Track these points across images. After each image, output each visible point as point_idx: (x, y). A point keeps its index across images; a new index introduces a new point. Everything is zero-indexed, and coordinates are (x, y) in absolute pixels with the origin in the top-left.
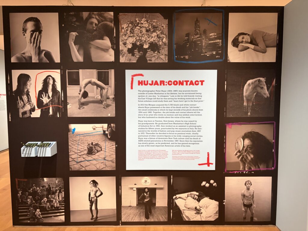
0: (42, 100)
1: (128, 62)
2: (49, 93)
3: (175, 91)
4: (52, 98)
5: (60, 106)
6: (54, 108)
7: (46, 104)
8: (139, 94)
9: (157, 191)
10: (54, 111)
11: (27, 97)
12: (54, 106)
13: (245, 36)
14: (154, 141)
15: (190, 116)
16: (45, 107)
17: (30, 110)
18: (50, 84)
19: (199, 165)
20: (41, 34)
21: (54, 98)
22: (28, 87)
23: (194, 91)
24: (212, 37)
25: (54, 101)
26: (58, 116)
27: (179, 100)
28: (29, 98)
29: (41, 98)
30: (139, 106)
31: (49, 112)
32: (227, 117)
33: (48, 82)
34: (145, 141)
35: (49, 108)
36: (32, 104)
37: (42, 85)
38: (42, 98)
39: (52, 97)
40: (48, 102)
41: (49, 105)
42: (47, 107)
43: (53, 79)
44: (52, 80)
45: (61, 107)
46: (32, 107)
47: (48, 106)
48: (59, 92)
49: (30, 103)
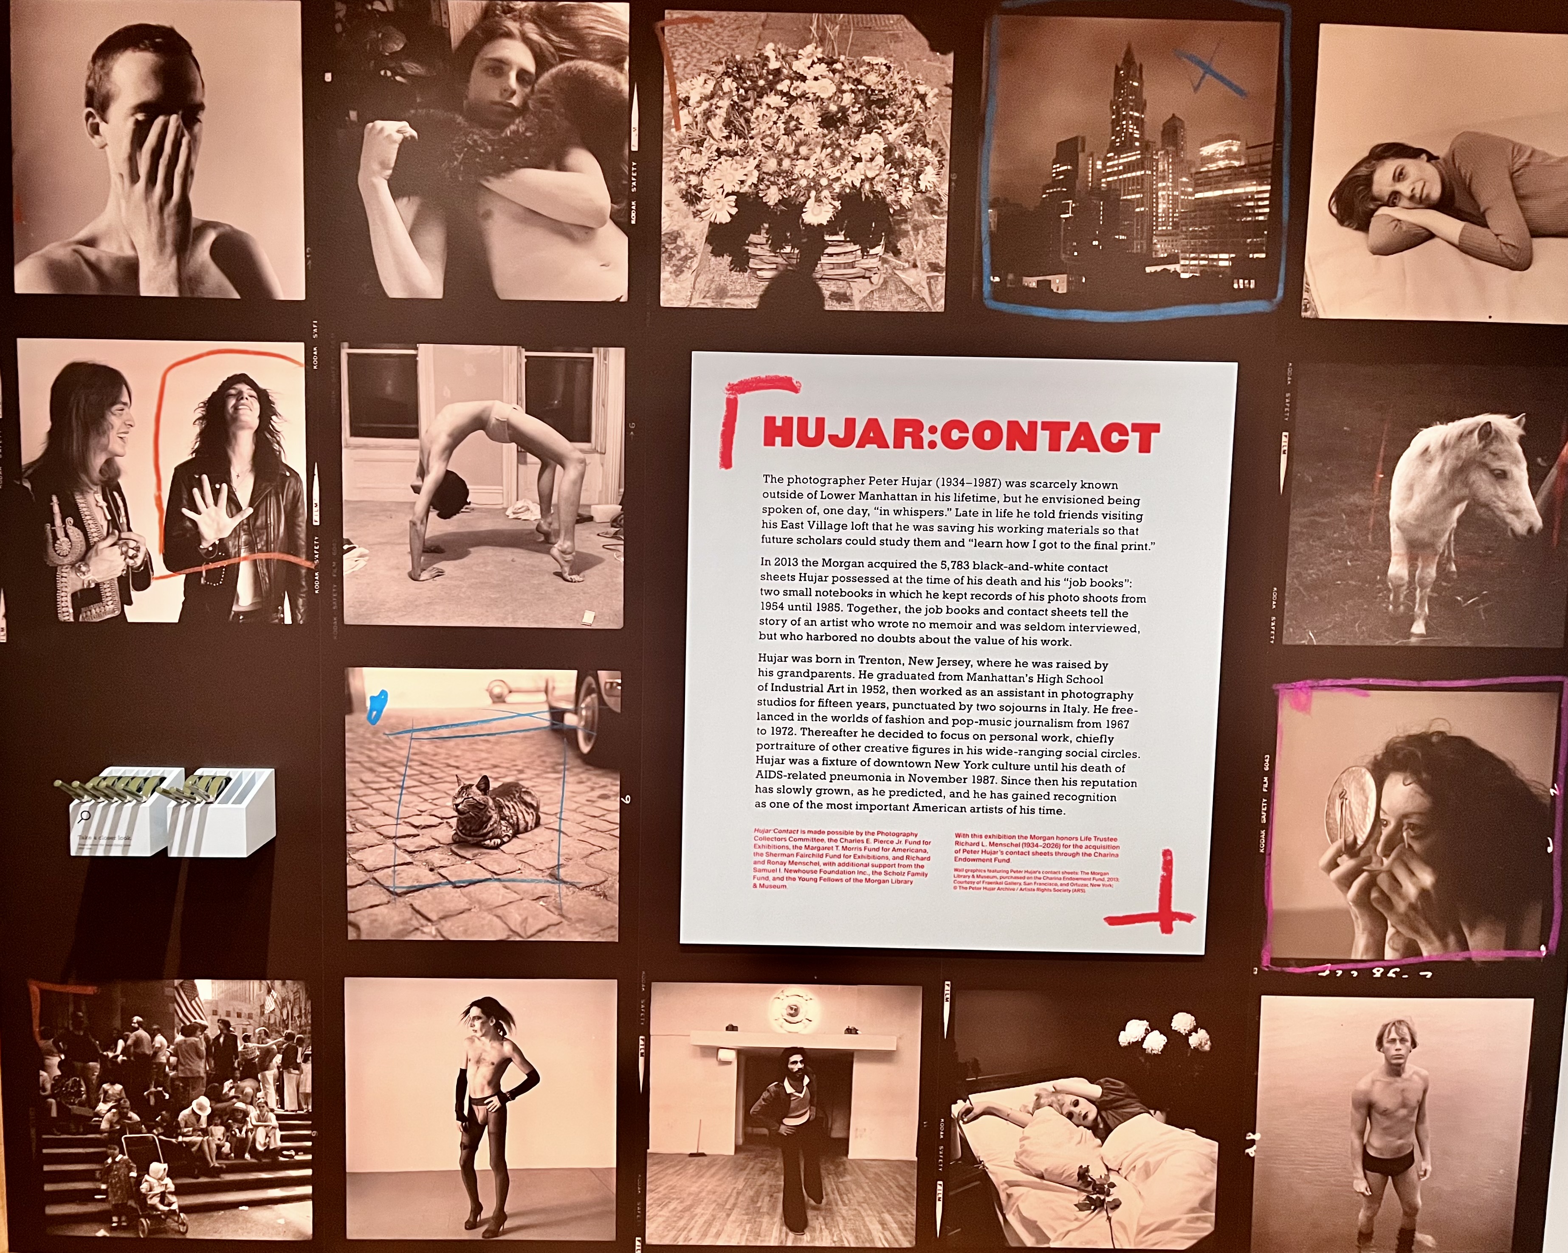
0: (194, 523)
1: (709, 304)
2: (235, 484)
3: (987, 483)
4: (251, 510)
5: (302, 561)
6: (262, 570)
7: (214, 545)
8: (766, 495)
9: (859, 1070)
10: (264, 588)
11: (104, 505)
12: (263, 556)
13: (1411, 166)
14: (847, 777)
15: (1066, 635)
16: (212, 566)
17: (120, 578)
18: (243, 428)
19: (1113, 921)
20: (196, 128)
21: (267, 514)
22: (115, 445)
23: (1098, 486)
24: (1213, 166)
25: (266, 526)
26: (288, 620)
27: (1003, 537)
28: (118, 508)
29: (185, 511)
30: (765, 570)
31: (233, 595)
32: (1285, 641)
33: (228, 417)
34: (794, 776)
35: (233, 572)
36: (132, 544)
37: (197, 430)
38: (195, 509)
39: (251, 505)
40: (225, 535)
41: (233, 551)
42: (225, 563)
43: (263, 397)
44: (257, 406)
45: (308, 564)
46: (131, 562)
47: (228, 556)
48: (295, 474)
49: (124, 535)
